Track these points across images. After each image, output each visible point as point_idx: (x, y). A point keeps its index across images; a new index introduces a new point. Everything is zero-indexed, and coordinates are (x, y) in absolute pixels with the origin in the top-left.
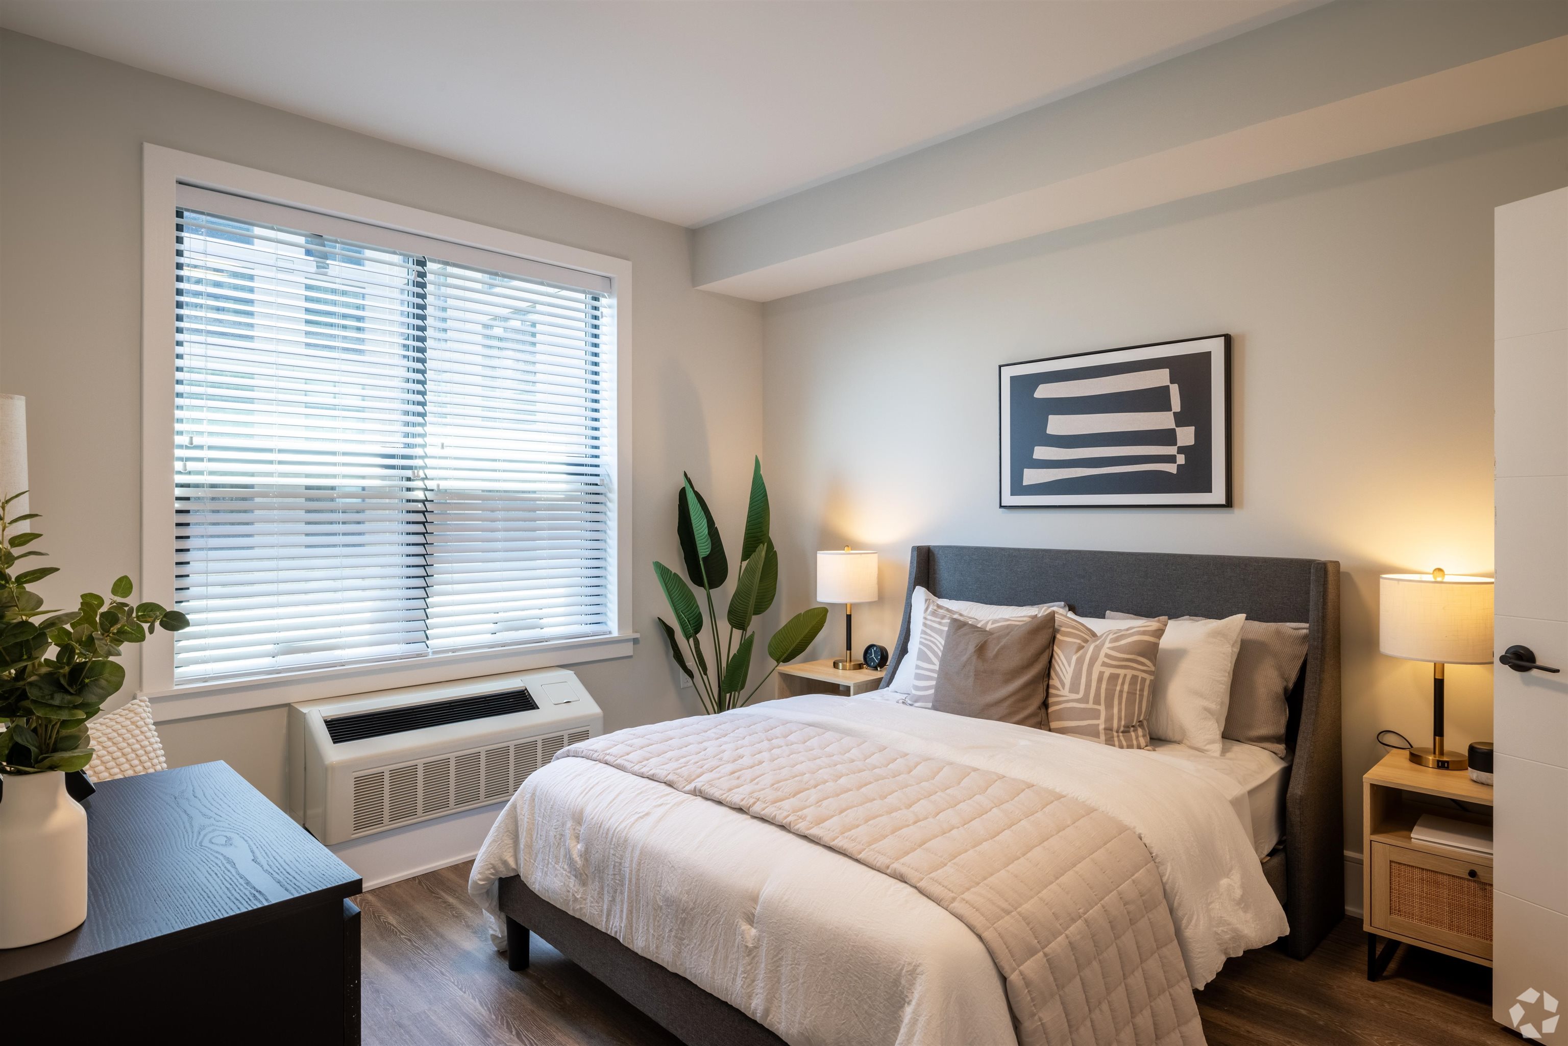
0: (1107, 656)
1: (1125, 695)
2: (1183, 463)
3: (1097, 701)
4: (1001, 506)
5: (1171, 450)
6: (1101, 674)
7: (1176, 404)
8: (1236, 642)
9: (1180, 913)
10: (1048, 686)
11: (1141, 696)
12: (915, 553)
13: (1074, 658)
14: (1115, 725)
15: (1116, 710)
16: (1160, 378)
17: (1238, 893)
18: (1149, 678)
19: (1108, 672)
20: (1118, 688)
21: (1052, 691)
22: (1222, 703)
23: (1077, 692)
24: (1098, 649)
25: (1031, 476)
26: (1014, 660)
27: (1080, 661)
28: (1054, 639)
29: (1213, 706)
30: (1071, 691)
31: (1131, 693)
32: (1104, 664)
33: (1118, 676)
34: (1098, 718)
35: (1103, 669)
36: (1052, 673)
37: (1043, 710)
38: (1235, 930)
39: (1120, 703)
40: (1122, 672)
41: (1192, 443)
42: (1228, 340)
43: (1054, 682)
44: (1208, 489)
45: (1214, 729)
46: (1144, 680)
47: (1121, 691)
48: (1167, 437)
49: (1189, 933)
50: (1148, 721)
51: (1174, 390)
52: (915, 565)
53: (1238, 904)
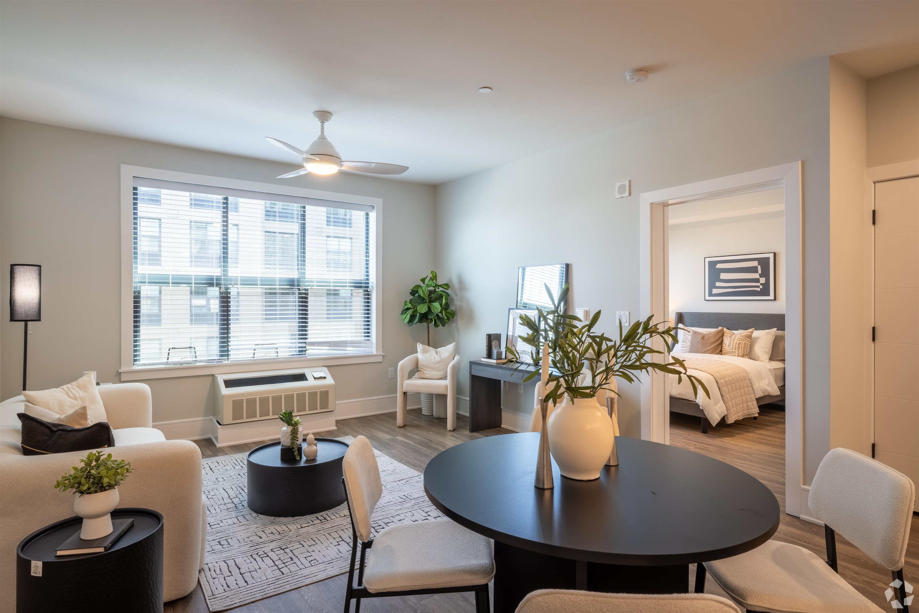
0: (738, 338)
1: (743, 347)
2: (762, 288)
3: (735, 349)
4: (705, 300)
5: (758, 284)
6: (736, 343)
7: (760, 272)
8: (774, 335)
9: (752, 383)
10: (722, 347)
11: (747, 348)
12: (677, 314)
13: (729, 339)
14: (740, 355)
15: (740, 351)
16: (755, 264)
17: (767, 383)
18: (749, 343)
19: (738, 342)
20: (741, 346)
21: (723, 348)
22: (769, 350)
23: (730, 347)
24: (736, 337)
25: (715, 291)
26: (713, 340)
27: (731, 340)
28: (723, 335)
29: (767, 351)
30: (728, 347)
31: (744, 347)
32: (737, 340)
33: (741, 343)
34: (735, 353)
35: (737, 341)
36: (723, 343)
37: (721, 352)
38: (765, 389)
39: (741, 349)
40: (742, 342)
41: (764, 282)
42: (775, 254)
43: (724, 345)
44: (769, 295)
45: (767, 357)
46: (748, 344)
47: (742, 347)
48: (757, 280)
49: (754, 387)
50: (749, 355)
51: (759, 267)
52: (677, 318)
53: (767, 385)
